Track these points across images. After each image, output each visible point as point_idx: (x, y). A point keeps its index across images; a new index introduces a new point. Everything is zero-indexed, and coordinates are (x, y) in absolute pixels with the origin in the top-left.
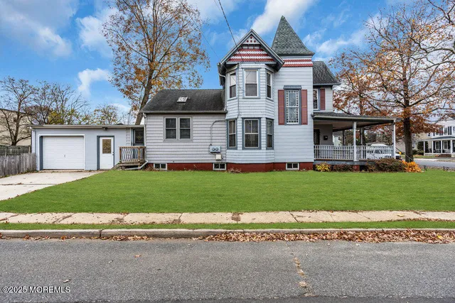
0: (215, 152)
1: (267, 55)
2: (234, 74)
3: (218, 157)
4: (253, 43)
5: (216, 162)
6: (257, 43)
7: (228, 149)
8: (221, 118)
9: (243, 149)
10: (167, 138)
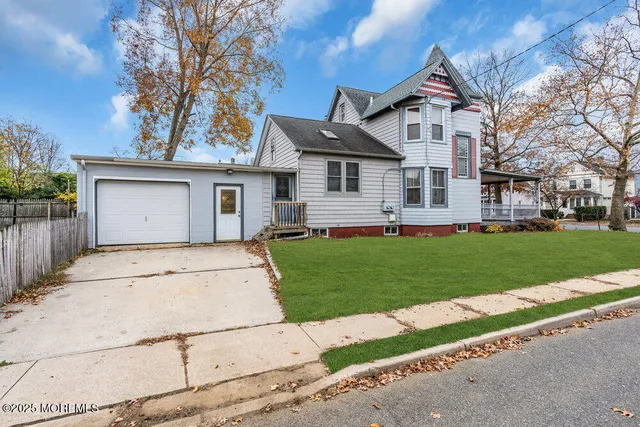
0: (388, 212)
1: (452, 92)
2: (417, 110)
3: (392, 217)
4: (441, 74)
5: (388, 224)
6: (445, 75)
7: (405, 206)
8: (395, 165)
9: (431, 207)
10: (329, 189)
